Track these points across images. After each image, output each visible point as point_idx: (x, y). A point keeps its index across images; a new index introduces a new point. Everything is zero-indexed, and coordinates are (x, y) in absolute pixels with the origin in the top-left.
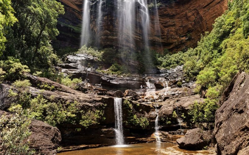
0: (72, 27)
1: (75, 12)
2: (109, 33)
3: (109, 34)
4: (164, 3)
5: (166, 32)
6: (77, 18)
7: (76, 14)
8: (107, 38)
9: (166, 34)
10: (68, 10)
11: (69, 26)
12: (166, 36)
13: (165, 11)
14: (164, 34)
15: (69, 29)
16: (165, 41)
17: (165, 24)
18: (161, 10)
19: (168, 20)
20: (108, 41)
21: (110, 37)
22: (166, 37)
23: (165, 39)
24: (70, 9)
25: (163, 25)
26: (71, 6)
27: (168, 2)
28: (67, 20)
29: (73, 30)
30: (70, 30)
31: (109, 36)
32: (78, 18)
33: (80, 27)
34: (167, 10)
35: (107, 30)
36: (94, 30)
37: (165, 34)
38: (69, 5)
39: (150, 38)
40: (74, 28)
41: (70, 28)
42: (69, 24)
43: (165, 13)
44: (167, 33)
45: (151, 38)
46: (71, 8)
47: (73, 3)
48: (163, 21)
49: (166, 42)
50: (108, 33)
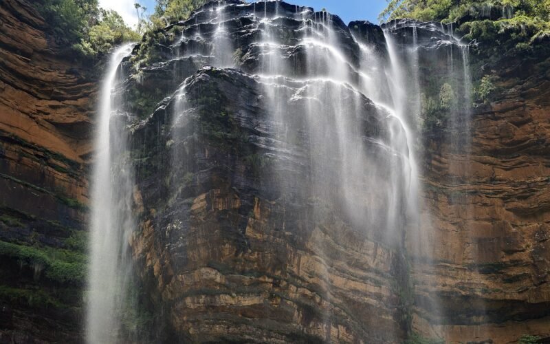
0: (40, 253)
1: (53, 166)
2: (219, 278)
3: (220, 284)
4: (511, 75)
5: (529, 245)
6: (66, 203)
7: (60, 176)
8: (211, 307)
9: (532, 255)
10: (13, 164)
11: (24, 250)
12: (527, 265)
13: (519, 124)
14: (516, 256)
15: (22, 264)
16: (526, 295)
17: (523, 198)
18: (496, 119)
19: (539, 174)
20: (217, 321)
21: (225, 300)
22: (528, 271)
23: (526, 283)
24: (22, 154)
25: (511, 205)
26: (30, 139)
27: (536, 67)
28: (11, 220)
29: (47, 267)
30: (29, 272)
31: (219, 294)
32: (71, 202)
33: (80, 250)
34: (530, 120)
35: (209, 266)
36: (149, 263)
37: (525, 257)
38: (17, 132)
39: (441, 280)
40: (48, 259)
41: (28, 260)
42: (21, 239)
43: (519, 134)
44: (538, 251)
45: (449, 281)
46: (31, 146)
47: (40, 117)
48: (509, 183)
49: (533, 300)
50: (212, 280)
